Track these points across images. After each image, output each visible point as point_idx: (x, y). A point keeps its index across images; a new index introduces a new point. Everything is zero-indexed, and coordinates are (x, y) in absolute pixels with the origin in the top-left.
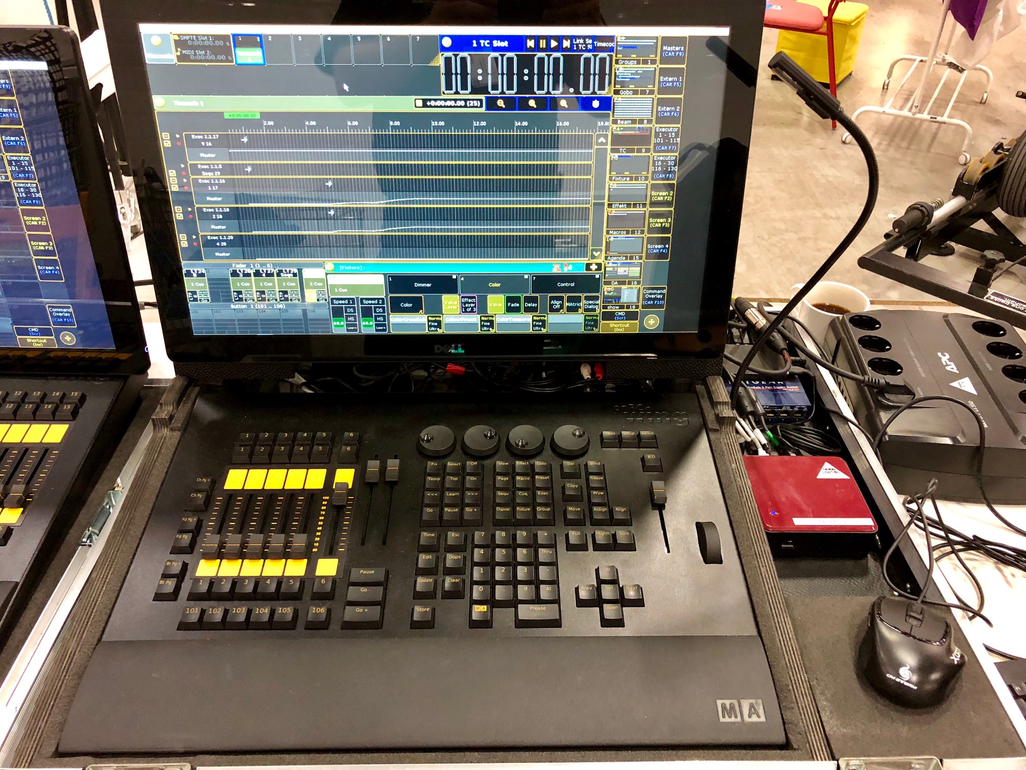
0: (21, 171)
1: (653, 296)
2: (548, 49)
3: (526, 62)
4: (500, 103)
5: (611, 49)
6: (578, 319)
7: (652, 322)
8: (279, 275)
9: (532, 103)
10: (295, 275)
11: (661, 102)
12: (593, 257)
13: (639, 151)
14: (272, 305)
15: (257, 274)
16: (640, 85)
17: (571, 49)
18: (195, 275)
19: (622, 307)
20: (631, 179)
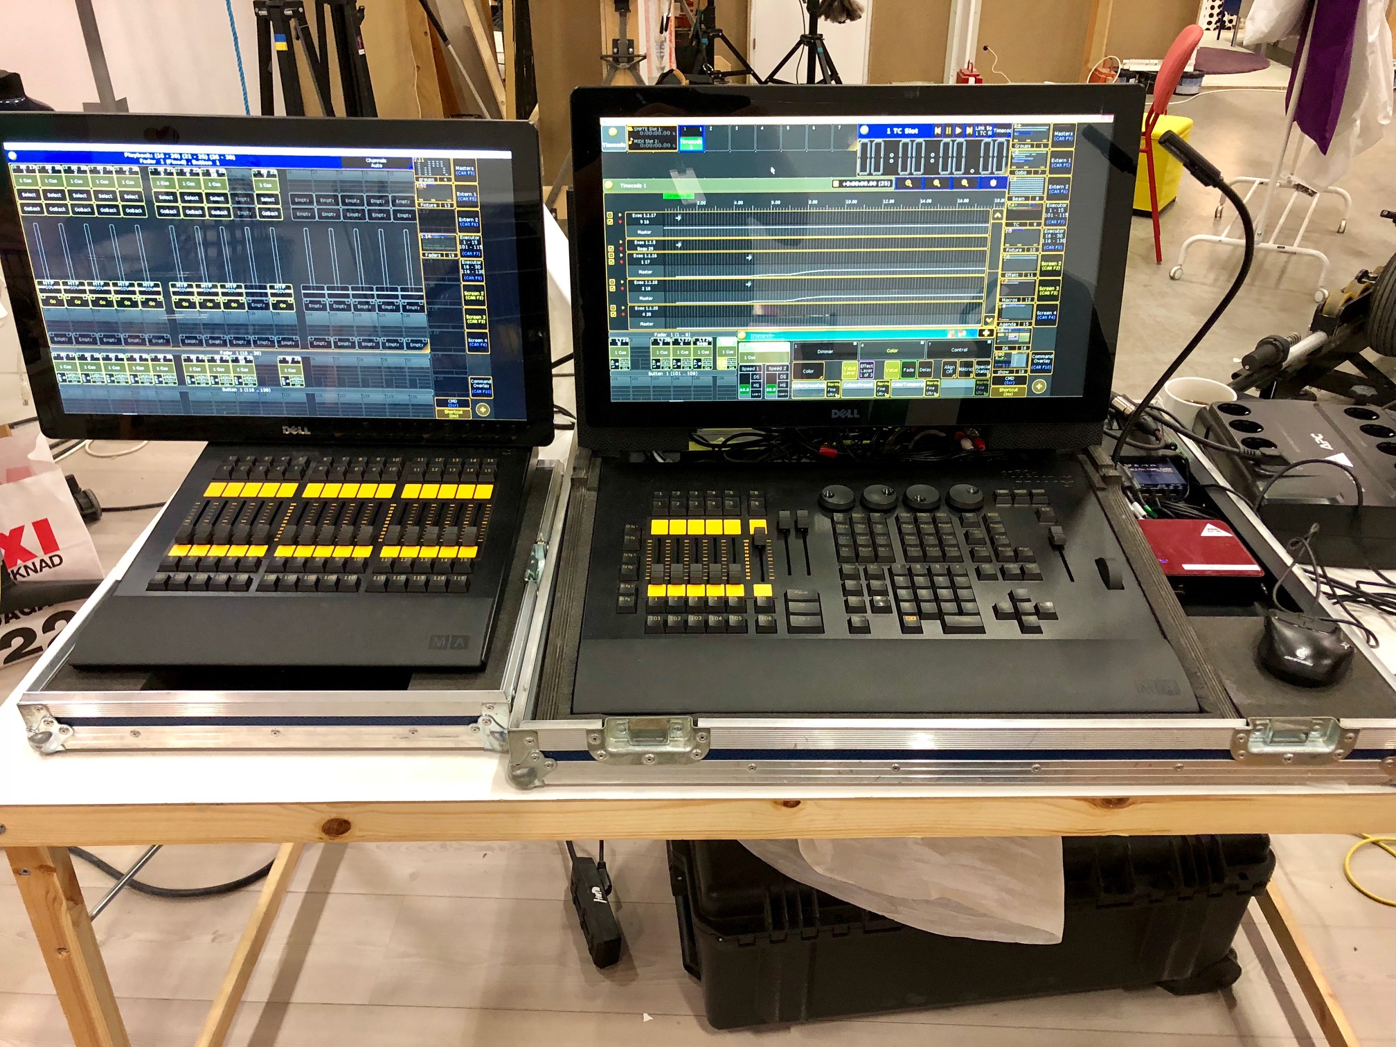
0: (470, 250)
1: (1041, 361)
2: (953, 135)
3: (934, 147)
4: (908, 183)
5: (1008, 135)
6: (970, 383)
7: (1039, 386)
8: (695, 343)
9: (936, 183)
10: (710, 343)
11: (1052, 181)
12: (986, 323)
13: (1031, 224)
14: (686, 372)
15: (676, 342)
16: (1033, 164)
17: (973, 135)
18: (619, 344)
19: (1011, 372)
20: (1023, 250)
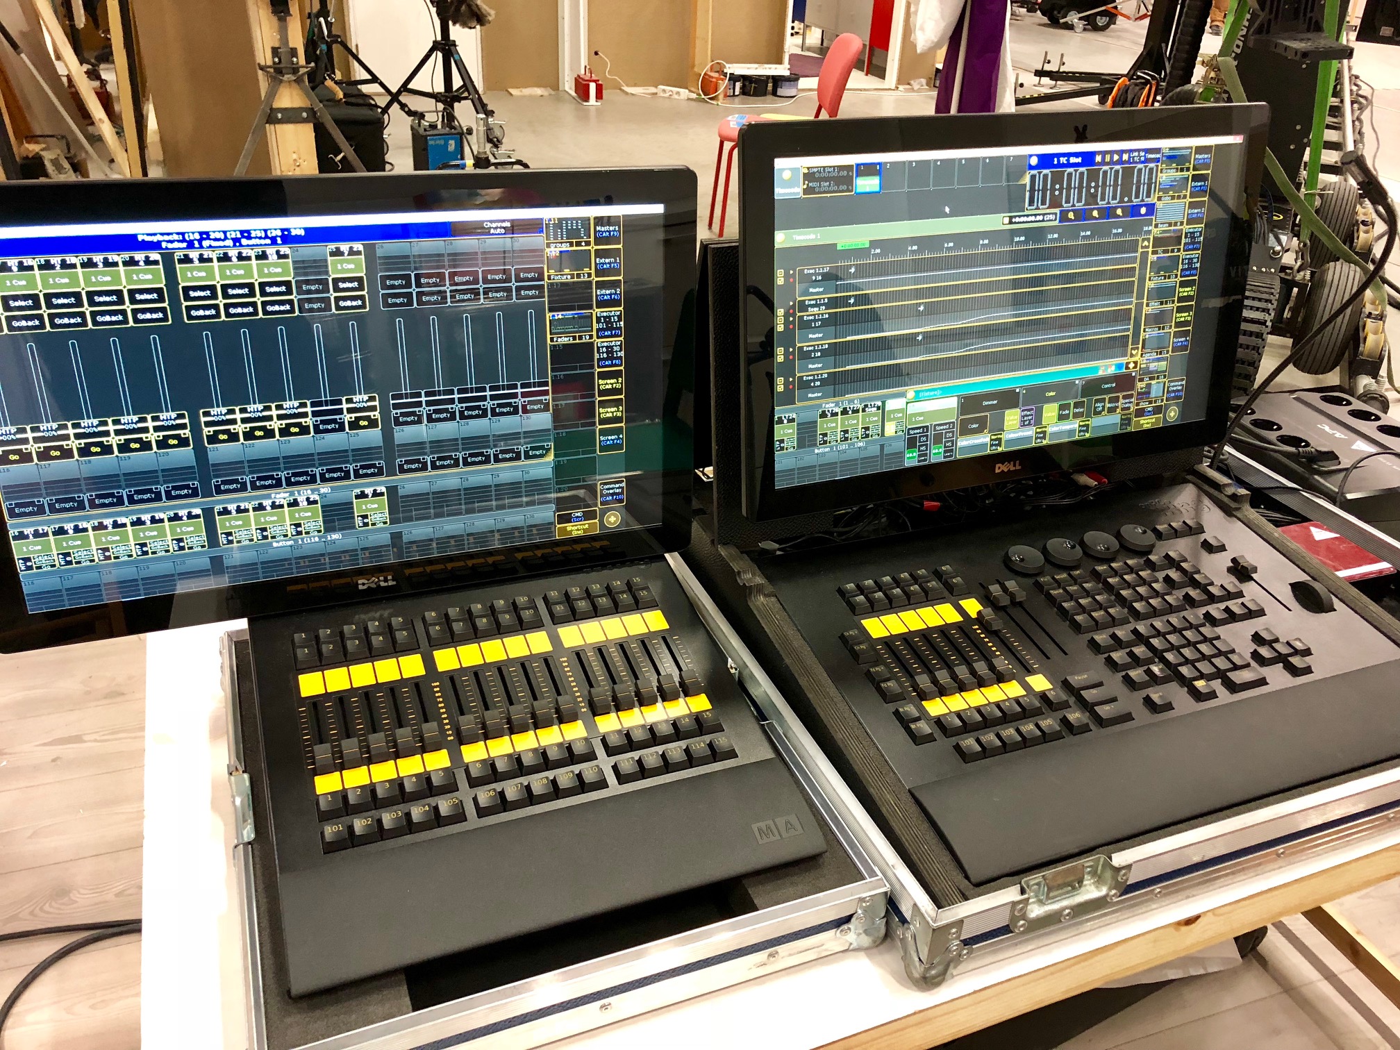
0: (608, 327)
1: (1175, 388)
2: (1112, 163)
3: (1093, 176)
4: (1071, 215)
5: (1157, 160)
6: (1115, 418)
7: (1172, 414)
8: (864, 410)
9: (1095, 213)
10: (878, 408)
11: (1192, 205)
12: (1132, 356)
13: (1173, 251)
14: (853, 444)
15: (845, 412)
16: (1174, 189)
17: (1128, 162)
18: (785, 421)
19: (1150, 402)
20: (1165, 277)
